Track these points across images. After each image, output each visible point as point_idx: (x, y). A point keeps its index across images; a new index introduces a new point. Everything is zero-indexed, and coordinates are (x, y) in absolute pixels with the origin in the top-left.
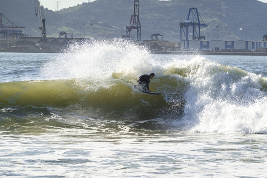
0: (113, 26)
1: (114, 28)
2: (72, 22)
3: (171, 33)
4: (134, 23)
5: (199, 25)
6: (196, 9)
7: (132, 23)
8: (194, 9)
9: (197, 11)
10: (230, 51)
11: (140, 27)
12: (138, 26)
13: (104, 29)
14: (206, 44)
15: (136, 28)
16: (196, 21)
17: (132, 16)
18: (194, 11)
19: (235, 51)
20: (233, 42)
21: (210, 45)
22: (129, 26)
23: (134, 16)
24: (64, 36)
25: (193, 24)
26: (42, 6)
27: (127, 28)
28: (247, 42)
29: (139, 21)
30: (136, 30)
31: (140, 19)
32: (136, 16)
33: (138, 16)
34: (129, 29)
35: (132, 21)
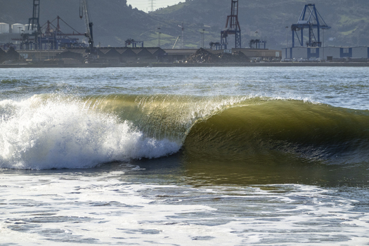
2: (169, 27)
4: (231, 25)
5: (318, 26)
6: (314, 5)
7: (229, 26)
8: (310, 5)
9: (314, 8)
11: (240, 31)
12: (236, 29)
13: (212, 34)
14: (315, 52)
15: (235, 32)
16: (313, 22)
17: (228, 17)
18: (311, 8)
19: (351, 60)
20: (350, 49)
21: (320, 54)
22: (225, 29)
23: (232, 16)
24: (131, 46)
25: (309, 26)
26: (130, 6)
27: (222, 32)
29: (237, 23)
30: (234, 35)
31: (239, 20)
32: (234, 16)
33: (236, 16)
34: (225, 34)
35: (229, 24)
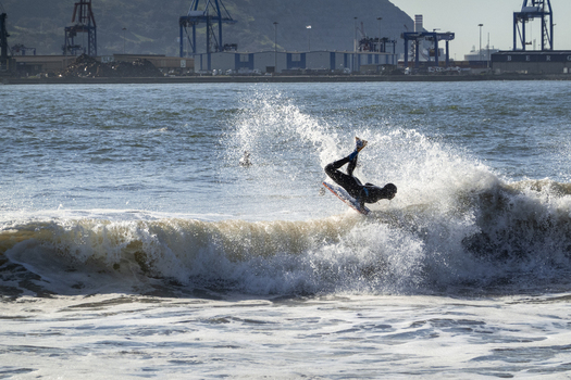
0: (17, 27)
1: (19, 31)
3: (138, 39)
4: (81, 18)
5: (219, 19)
7: (77, 19)
10: (299, 73)
11: (95, 28)
12: (89, 24)
14: (247, 60)
15: (87, 29)
17: (76, 4)
19: (309, 72)
20: (303, 55)
21: (255, 63)
22: (71, 24)
23: (82, 3)
25: (207, 19)
27: (67, 29)
28: (333, 55)
29: (91, 14)
30: (86, 34)
31: (93, 10)
32: (85, 4)
33: (89, 4)
34: (72, 32)
35: (77, 15)
